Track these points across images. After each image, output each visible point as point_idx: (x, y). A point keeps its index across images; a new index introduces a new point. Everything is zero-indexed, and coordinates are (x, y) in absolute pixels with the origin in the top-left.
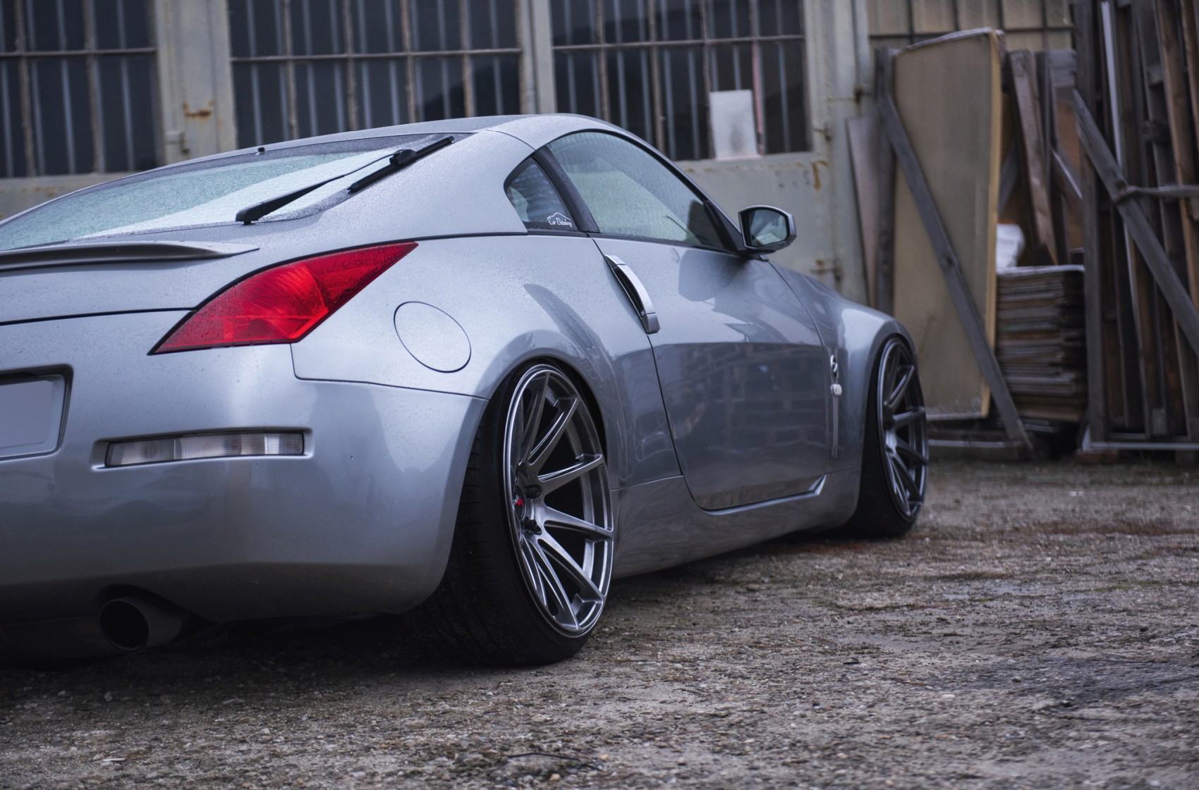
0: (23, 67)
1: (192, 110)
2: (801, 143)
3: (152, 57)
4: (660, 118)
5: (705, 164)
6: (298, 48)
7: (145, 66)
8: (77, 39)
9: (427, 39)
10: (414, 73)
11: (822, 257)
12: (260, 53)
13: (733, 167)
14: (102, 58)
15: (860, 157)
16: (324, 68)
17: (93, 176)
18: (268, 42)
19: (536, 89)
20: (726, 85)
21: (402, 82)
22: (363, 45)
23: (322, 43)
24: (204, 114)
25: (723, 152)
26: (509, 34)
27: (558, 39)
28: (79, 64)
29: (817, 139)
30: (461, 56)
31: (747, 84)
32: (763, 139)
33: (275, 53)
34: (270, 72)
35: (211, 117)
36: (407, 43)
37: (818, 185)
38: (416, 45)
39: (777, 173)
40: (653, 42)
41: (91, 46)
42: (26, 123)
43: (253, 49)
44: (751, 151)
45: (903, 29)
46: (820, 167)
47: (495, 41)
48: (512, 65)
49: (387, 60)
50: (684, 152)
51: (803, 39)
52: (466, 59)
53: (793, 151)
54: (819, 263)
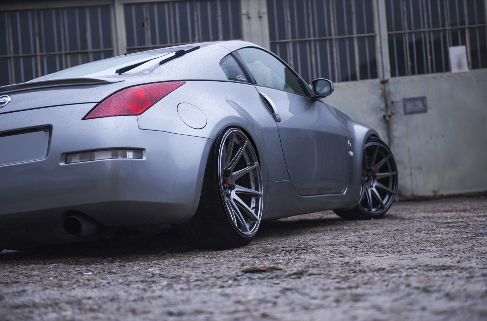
4: (429, 57)
5: (448, 74)
6: (293, 37)
9: (340, 32)
10: (336, 44)
12: (280, 39)
13: (458, 75)
16: (303, 43)
18: (283, 35)
19: (381, 48)
20: (455, 44)
21: (331, 47)
22: (317, 35)
23: (302, 35)
25: (454, 69)
26: (371, 29)
27: (389, 29)
30: (353, 37)
31: (464, 43)
32: (470, 64)
33: (285, 39)
34: (284, 46)
36: (333, 33)
38: (336, 34)
39: (476, 77)
40: (426, 29)
43: (277, 38)
44: (466, 68)
47: (366, 31)
48: (372, 39)
49: (326, 40)
50: (439, 70)
51: (485, 26)
52: (355, 38)
53: (482, 68)
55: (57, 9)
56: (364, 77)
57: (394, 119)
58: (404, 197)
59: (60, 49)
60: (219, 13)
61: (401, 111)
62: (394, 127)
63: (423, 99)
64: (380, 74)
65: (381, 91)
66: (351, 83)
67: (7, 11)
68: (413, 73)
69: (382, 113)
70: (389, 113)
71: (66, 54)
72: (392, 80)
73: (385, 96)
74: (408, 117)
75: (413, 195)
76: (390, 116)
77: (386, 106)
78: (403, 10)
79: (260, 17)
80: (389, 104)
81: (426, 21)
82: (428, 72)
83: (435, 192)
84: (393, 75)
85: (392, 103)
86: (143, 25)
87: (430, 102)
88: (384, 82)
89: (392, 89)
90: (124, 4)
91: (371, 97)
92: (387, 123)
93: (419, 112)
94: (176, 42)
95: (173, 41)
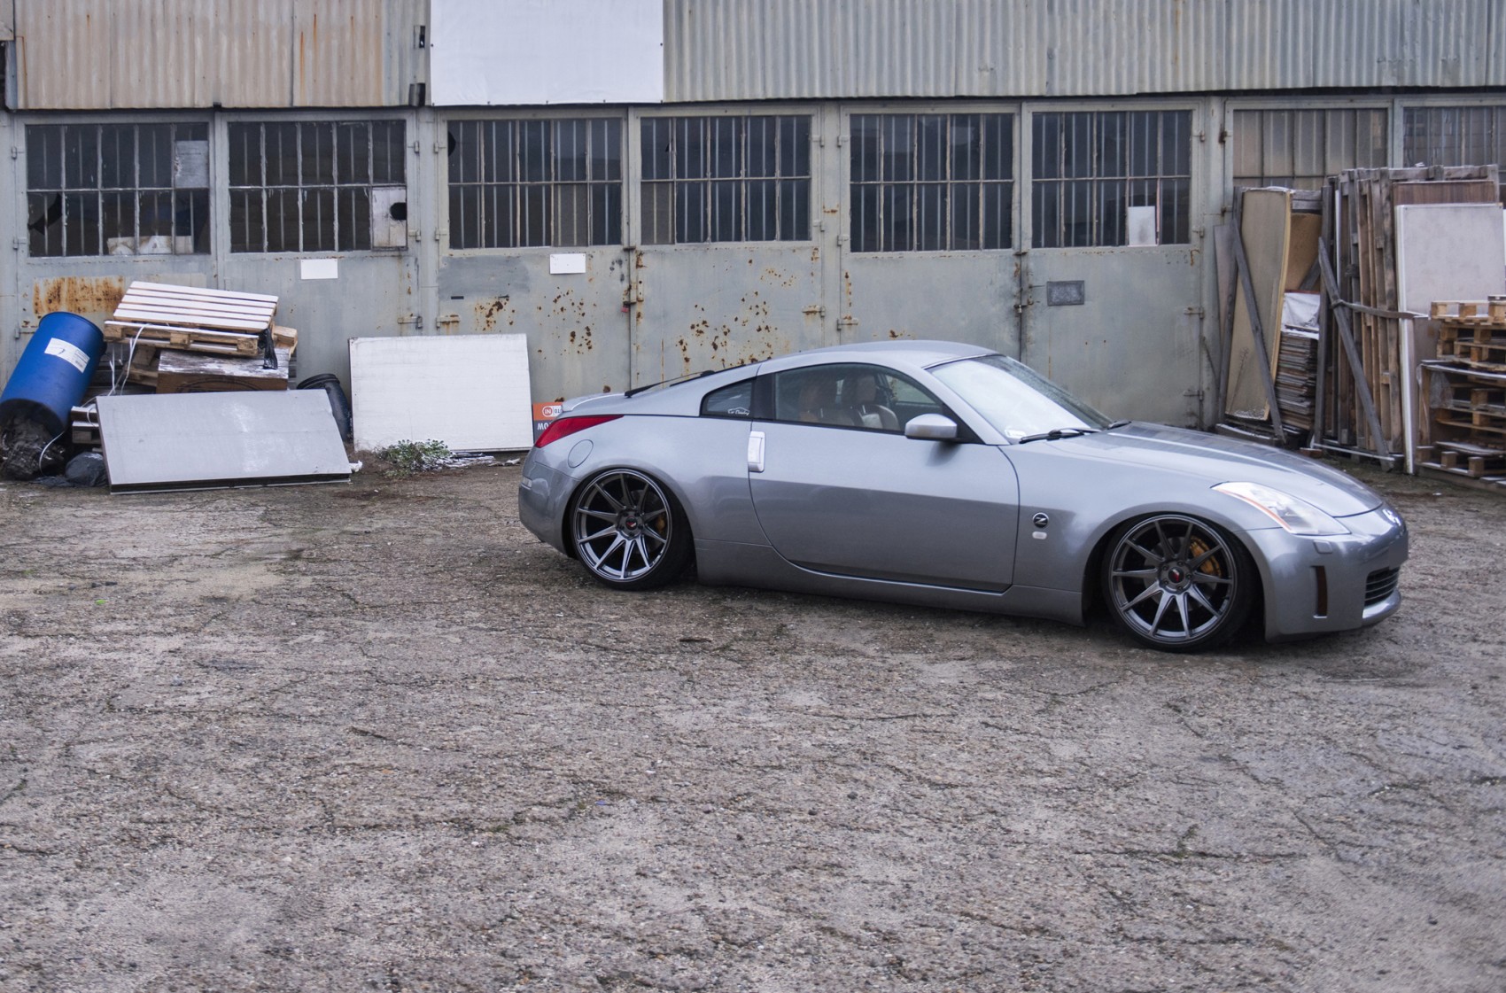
0: (743, 186)
1: (827, 209)
2: (1184, 238)
3: (809, 180)
4: (1095, 221)
5: (1122, 248)
6: (887, 177)
7: (805, 185)
8: (771, 172)
9: (960, 174)
10: (951, 192)
11: (1192, 305)
12: (866, 180)
13: (1140, 251)
14: (783, 181)
15: (1220, 249)
16: (901, 188)
17: (774, 241)
18: (871, 174)
19: (1020, 203)
20: (1139, 202)
21: (944, 195)
22: (924, 177)
23: (901, 175)
24: (833, 211)
25: (1133, 241)
26: (1008, 173)
27: (1036, 174)
28: (771, 185)
29: (1194, 237)
30: (979, 184)
31: (1152, 202)
32: (1160, 235)
33: (875, 180)
34: (871, 190)
35: (838, 213)
36: (948, 176)
37: (1192, 264)
38: (954, 177)
39: (1167, 255)
40: (1094, 177)
41: (778, 175)
42: (743, 214)
43: (863, 178)
44: (1152, 242)
45: (1257, 173)
46: (1194, 253)
47: (999, 175)
48: (1008, 189)
49: (936, 185)
50: (1109, 241)
51: (1190, 178)
52: (981, 186)
53: (1178, 243)
54: (1190, 309)
55: (548, 122)
56: (990, 244)
57: (1031, 311)
59: (548, 178)
60: (779, 137)
61: (1044, 301)
62: (1031, 323)
63: (1079, 285)
64: (1016, 242)
65: (1015, 268)
66: (969, 253)
67: (480, 122)
68: (1068, 244)
69: (1014, 302)
70: (1024, 303)
71: (556, 185)
72: (1033, 252)
73: (1020, 275)
74: (1053, 309)
76: (1023, 307)
77: (1021, 290)
78: (1061, 145)
79: (839, 147)
80: (1025, 287)
81: (1095, 166)
82: (1091, 244)
84: (1036, 244)
85: (1031, 287)
86: (667, 149)
87: (1089, 289)
88: (1020, 255)
89: (1032, 265)
90: (642, 119)
91: (999, 275)
92: (1020, 316)
93: (1071, 304)
94: (713, 176)
95: (709, 174)
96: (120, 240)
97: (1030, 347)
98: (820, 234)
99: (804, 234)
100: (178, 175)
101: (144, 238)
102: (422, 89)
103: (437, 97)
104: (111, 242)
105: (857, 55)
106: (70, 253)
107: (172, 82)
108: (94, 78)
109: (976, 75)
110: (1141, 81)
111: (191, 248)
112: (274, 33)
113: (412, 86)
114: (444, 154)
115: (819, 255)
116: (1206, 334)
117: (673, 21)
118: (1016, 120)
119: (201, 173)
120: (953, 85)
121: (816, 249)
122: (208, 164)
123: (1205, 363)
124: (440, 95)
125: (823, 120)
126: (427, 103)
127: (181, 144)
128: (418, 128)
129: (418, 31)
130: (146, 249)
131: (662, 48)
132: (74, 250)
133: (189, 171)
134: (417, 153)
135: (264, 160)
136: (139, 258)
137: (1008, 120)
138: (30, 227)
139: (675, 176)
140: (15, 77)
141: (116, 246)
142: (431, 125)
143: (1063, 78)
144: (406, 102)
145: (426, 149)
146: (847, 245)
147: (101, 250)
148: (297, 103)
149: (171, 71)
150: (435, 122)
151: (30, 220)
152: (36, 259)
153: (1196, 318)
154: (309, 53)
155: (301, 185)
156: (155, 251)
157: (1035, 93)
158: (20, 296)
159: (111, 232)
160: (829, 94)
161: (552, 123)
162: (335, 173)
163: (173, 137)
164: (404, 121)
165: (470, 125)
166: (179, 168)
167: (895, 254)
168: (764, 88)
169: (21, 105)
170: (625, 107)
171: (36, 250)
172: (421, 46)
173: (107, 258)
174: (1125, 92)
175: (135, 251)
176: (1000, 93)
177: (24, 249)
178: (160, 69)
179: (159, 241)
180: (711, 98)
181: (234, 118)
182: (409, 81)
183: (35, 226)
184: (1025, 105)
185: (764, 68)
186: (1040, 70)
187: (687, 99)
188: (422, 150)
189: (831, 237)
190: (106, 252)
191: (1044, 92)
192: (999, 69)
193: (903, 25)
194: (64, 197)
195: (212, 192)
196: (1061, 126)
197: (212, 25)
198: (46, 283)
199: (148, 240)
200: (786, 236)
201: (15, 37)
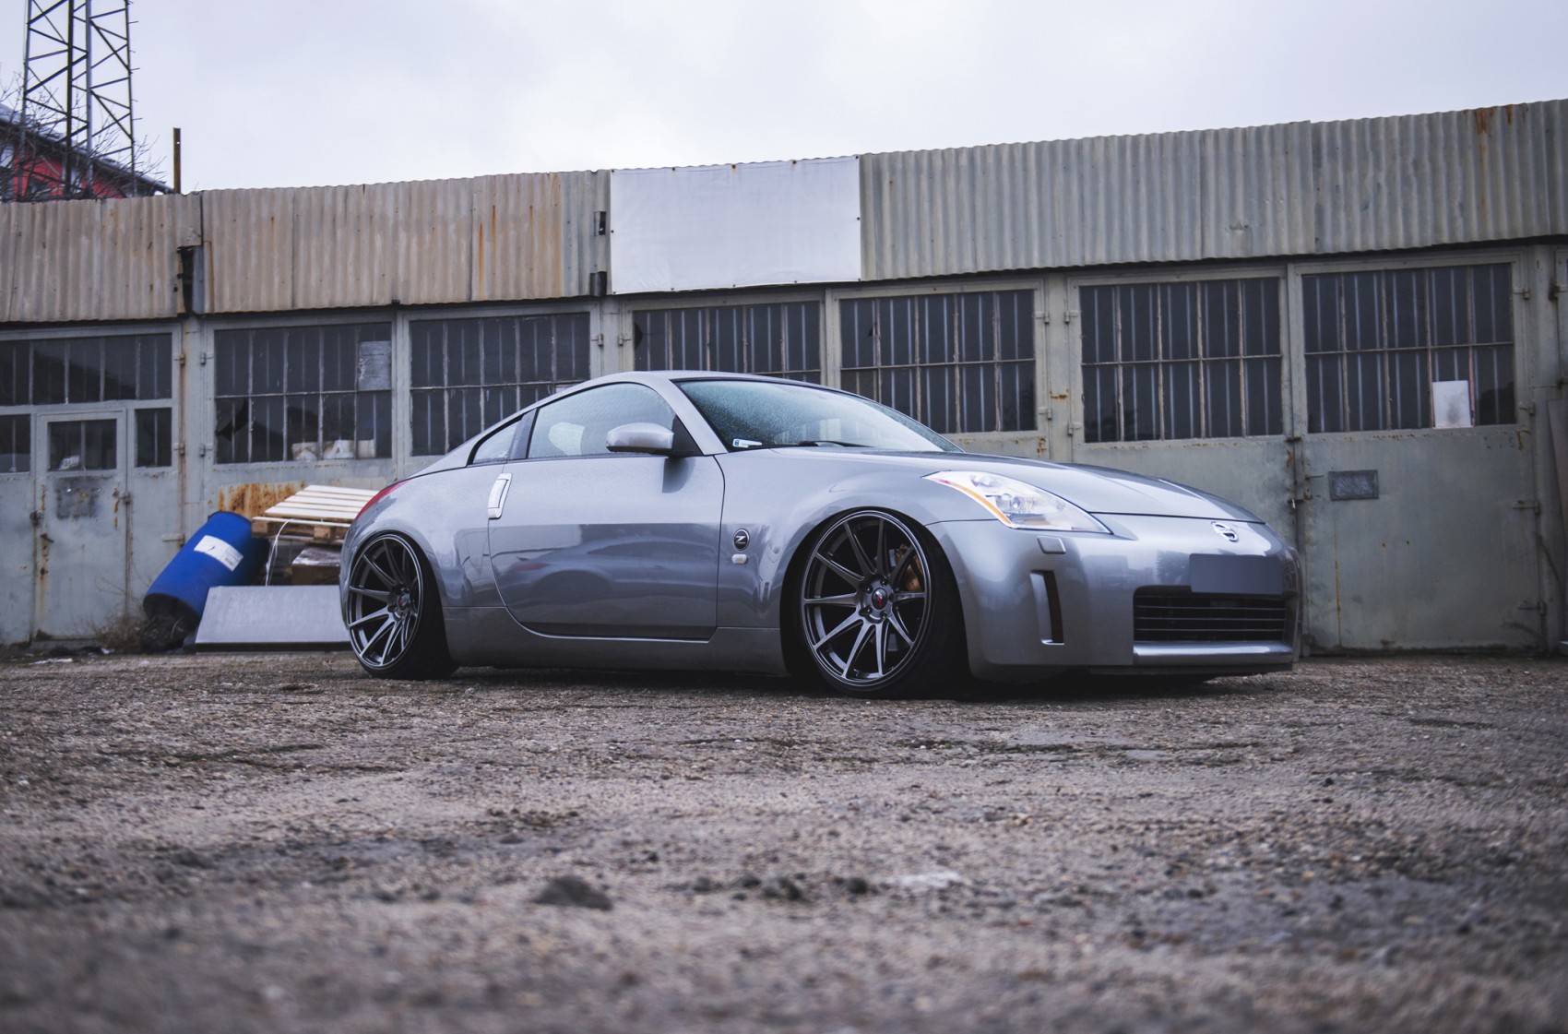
0: (957, 371)
1: (1054, 395)
2: (1508, 417)
3: (1033, 363)
4: (1389, 399)
5: (1423, 431)
6: (1127, 357)
7: (1029, 369)
8: (990, 355)
9: (1215, 349)
10: (1205, 371)
11: (1523, 498)
12: (1101, 361)
13: (1447, 432)
14: (1003, 365)
15: (1556, 427)
16: (1143, 368)
17: (995, 432)
18: (1108, 352)
19: (1290, 380)
20: (1447, 376)
21: (1196, 376)
22: (1171, 356)
23: (1143, 353)
24: (1063, 397)
25: (1439, 422)
26: (1274, 345)
27: (1310, 346)
28: (989, 369)
29: (1522, 415)
30: (1239, 360)
31: (1463, 376)
32: (1476, 414)
33: (1112, 360)
34: (1108, 373)
35: (1068, 399)
36: (1201, 353)
37: (1521, 447)
38: (1208, 353)
39: (1485, 438)
40: (1386, 348)
41: (997, 357)
42: (957, 402)
43: (1098, 359)
44: (1465, 421)
46: (1522, 434)
47: (1264, 351)
48: (1275, 365)
49: (1188, 362)
50: (1409, 423)
51: (1512, 345)
52: (1242, 363)
53: (1501, 423)
54: (1520, 502)
55: (739, 308)
56: (1256, 430)
57: (1309, 507)
58: (1322, 649)
60: (997, 315)
61: (1326, 494)
62: (1310, 521)
63: (1371, 475)
64: (1287, 428)
65: (1287, 457)
66: (1229, 441)
67: (667, 310)
68: (1355, 428)
69: (1287, 496)
70: (1300, 497)
72: (1308, 437)
73: (1294, 465)
74: (1337, 504)
75: (1340, 646)
76: (1299, 502)
77: (1296, 483)
78: (1340, 313)
79: (1067, 323)
80: (1300, 479)
81: (1385, 335)
82: (1385, 428)
83: (1385, 643)
84: (1313, 428)
85: (1308, 479)
86: (871, 334)
87: (1384, 481)
88: (1293, 441)
89: (1308, 453)
90: (841, 301)
91: (1268, 465)
92: (1295, 513)
93: (1361, 498)
94: (923, 361)
95: (918, 360)
96: (304, 445)
97: (1310, 549)
98: (1046, 423)
99: (1029, 424)
100: (361, 378)
101: (329, 443)
102: (604, 278)
103: (619, 286)
104: (296, 447)
105: (1083, 219)
106: (255, 459)
107: (351, 279)
108: (276, 280)
109: (1227, 235)
110: (1437, 229)
111: (373, 452)
112: (452, 227)
113: (592, 275)
114: (630, 346)
115: (1046, 446)
116: (1544, 533)
117: (870, 193)
118: (1282, 283)
119: (383, 375)
120: (1198, 247)
121: (1043, 439)
122: (390, 365)
123: (1545, 567)
124: (621, 284)
125: (1046, 294)
126: (608, 293)
127: (364, 345)
128: (601, 319)
129: (598, 217)
130: (330, 454)
131: (859, 223)
132: (258, 457)
133: (372, 373)
134: (601, 346)
135: (446, 359)
136: (321, 463)
137: (1273, 285)
138: (218, 433)
139: (880, 364)
140: (202, 281)
141: (300, 451)
142: (615, 316)
143: (1336, 232)
144: (586, 291)
145: (610, 342)
146: (1080, 435)
147: (285, 455)
148: (475, 298)
149: (350, 269)
150: (619, 313)
151: (218, 427)
152: (222, 467)
153: (1530, 514)
154: (487, 245)
155: (483, 385)
156: (338, 456)
157: (1301, 251)
158: (205, 503)
159: (295, 438)
160: (1050, 263)
161: (744, 310)
162: (518, 371)
163: (357, 339)
164: (588, 313)
165: (658, 315)
166: (363, 370)
167: (1138, 444)
168: (975, 261)
169: (207, 309)
170: (822, 288)
171: (222, 457)
172: (602, 233)
173: (291, 464)
174: (1416, 243)
175: (319, 456)
176: (1257, 253)
177: (211, 456)
178: (340, 267)
179: (342, 445)
180: (915, 274)
181: (415, 317)
182: (588, 271)
183: (223, 433)
184: (1291, 267)
185: (974, 239)
186: (1306, 223)
187: (889, 276)
188: (606, 342)
189: (1060, 425)
190: (291, 457)
191: (1313, 249)
192: (1255, 225)
193: (1137, 182)
194: (251, 403)
195: (393, 393)
196: (1340, 288)
197: (391, 222)
198: (231, 490)
199: (332, 445)
200: (1009, 426)
201: (203, 242)
